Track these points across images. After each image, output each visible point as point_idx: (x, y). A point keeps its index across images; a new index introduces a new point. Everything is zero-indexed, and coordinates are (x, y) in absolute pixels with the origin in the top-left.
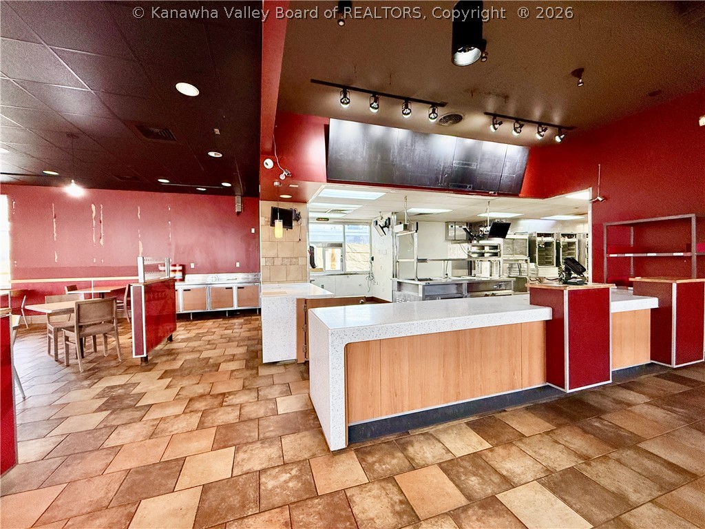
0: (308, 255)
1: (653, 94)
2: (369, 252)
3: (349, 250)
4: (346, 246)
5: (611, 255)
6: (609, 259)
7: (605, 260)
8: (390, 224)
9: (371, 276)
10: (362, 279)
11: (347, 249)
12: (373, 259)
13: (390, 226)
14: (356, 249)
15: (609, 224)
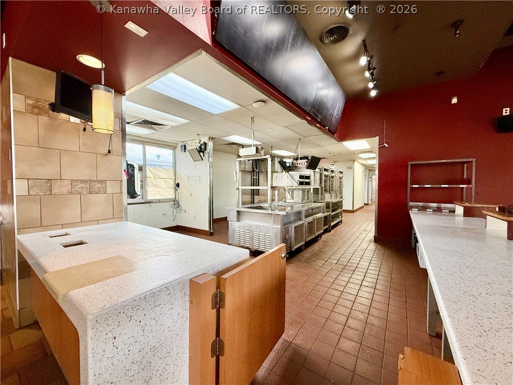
0: (125, 178)
1: (439, 73)
2: (173, 178)
3: (151, 175)
4: (147, 169)
5: (414, 186)
6: (412, 189)
7: (409, 189)
8: (206, 150)
9: (176, 203)
10: (167, 208)
11: (149, 173)
12: (178, 185)
13: (206, 152)
14: (159, 173)
15: (414, 163)
